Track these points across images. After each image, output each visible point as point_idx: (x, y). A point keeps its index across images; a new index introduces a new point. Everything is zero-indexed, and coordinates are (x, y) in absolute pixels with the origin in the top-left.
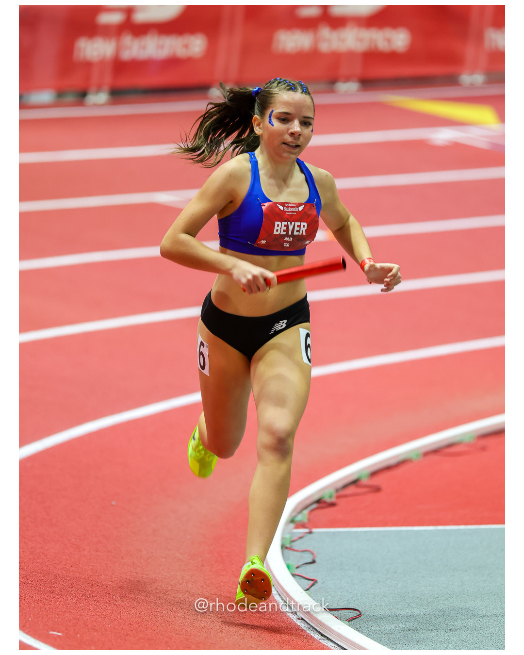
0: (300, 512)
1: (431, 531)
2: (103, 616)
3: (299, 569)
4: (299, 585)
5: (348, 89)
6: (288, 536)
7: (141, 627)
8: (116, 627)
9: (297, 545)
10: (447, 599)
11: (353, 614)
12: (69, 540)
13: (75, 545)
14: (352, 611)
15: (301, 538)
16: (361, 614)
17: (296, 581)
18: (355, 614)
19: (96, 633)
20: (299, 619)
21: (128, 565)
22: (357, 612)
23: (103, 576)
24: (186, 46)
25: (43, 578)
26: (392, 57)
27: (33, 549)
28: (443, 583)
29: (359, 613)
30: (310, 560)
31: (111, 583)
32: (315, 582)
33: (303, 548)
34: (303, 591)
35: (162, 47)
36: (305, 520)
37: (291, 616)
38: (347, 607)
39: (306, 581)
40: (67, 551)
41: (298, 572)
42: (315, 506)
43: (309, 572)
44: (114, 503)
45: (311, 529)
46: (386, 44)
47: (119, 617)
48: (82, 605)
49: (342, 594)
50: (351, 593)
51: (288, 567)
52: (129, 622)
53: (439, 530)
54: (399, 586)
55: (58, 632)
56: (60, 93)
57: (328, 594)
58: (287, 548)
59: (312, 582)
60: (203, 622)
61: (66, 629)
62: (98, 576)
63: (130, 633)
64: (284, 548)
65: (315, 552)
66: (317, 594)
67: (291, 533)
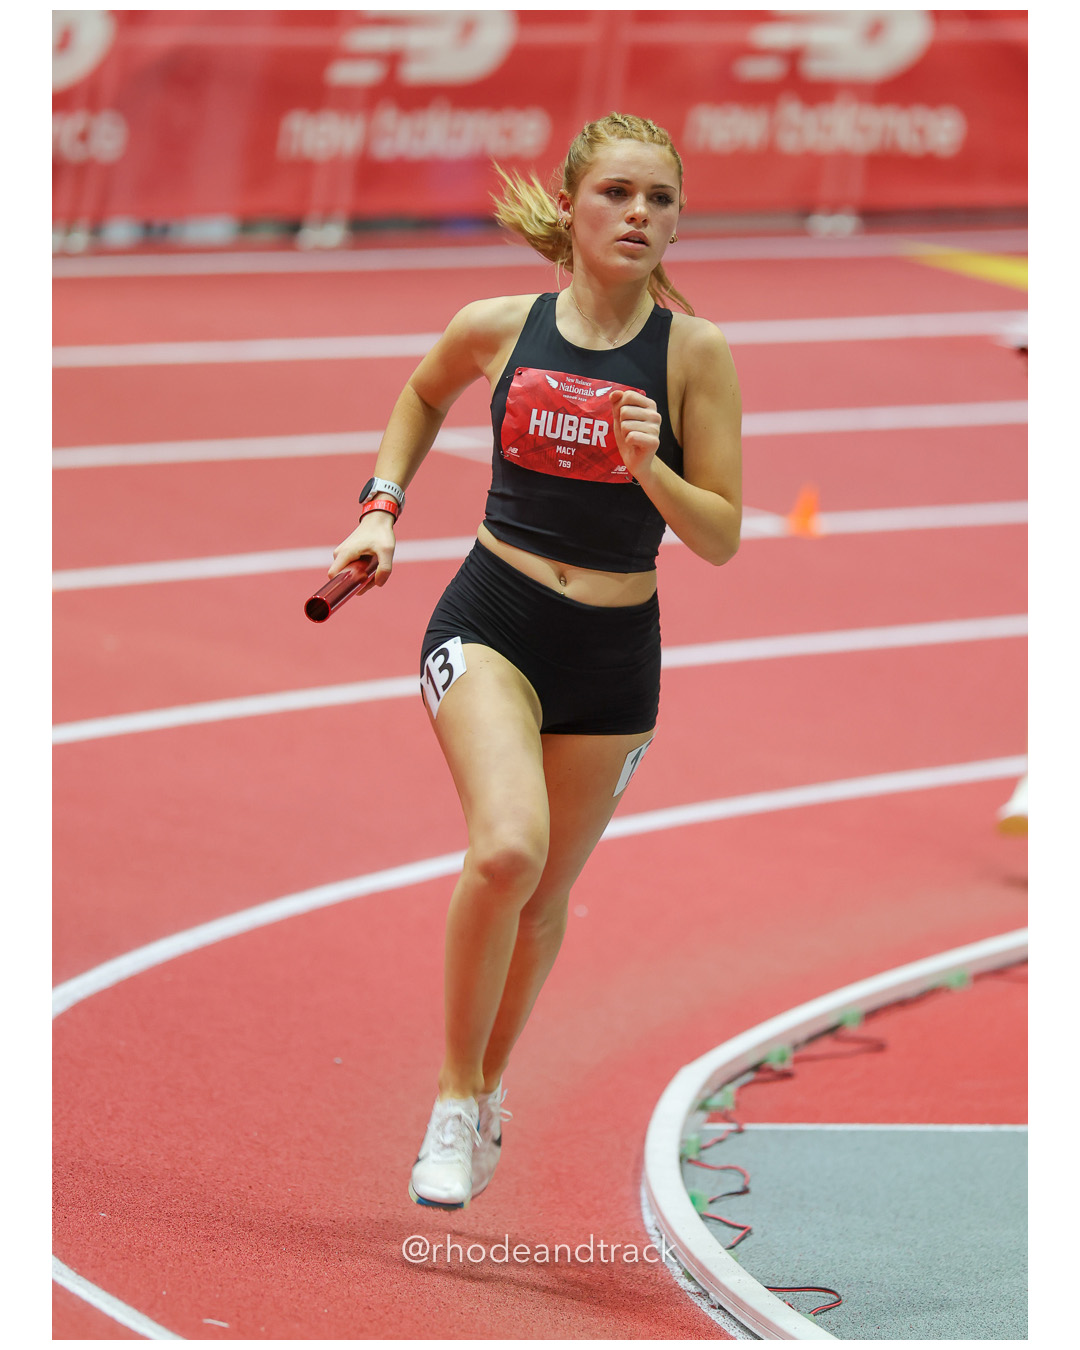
0: (720, 1089)
1: (986, 1133)
2: (312, 1291)
3: (714, 1205)
4: (716, 1237)
5: (836, 229)
6: (693, 1137)
7: (391, 1315)
8: (340, 1314)
9: (711, 1157)
10: (1017, 1274)
11: (826, 1299)
12: (247, 1135)
13: (258, 1143)
14: (822, 1294)
15: (720, 1141)
16: (840, 1300)
17: (709, 1228)
18: (828, 1299)
19: (297, 1326)
20: (713, 1307)
21: (366, 1189)
22: (832, 1296)
23: (314, 1209)
24: (508, 134)
25: (191, 1210)
26: (927, 165)
27: (173, 1150)
28: (1010, 1242)
29: (836, 1298)
30: (738, 1187)
31: (330, 1223)
32: (746, 1231)
33: (724, 1163)
34: (722, 1249)
35: (458, 134)
36: (730, 1106)
37: (697, 1301)
38: (811, 1285)
39: (730, 1230)
40: (241, 1156)
41: (712, 1210)
42: (749, 1077)
43: (734, 1210)
44: (338, 1060)
45: (740, 1124)
46: (915, 139)
47: (346, 1294)
48: (271, 1265)
49: (802, 1258)
50: (820, 1256)
51: (694, 1200)
52: (365, 1305)
53: (1003, 1133)
54: (919, 1246)
55: (221, 1320)
56: (247, 224)
57: (773, 1257)
58: (690, 1161)
59: (740, 1233)
60: (517, 1309)
61: (238, 1316)
62: (305, 1208)
63: (367, 1325)
64: (684, 1162)
65: (749, 1172)
66: (751, 1257)
67: (700, 1131)
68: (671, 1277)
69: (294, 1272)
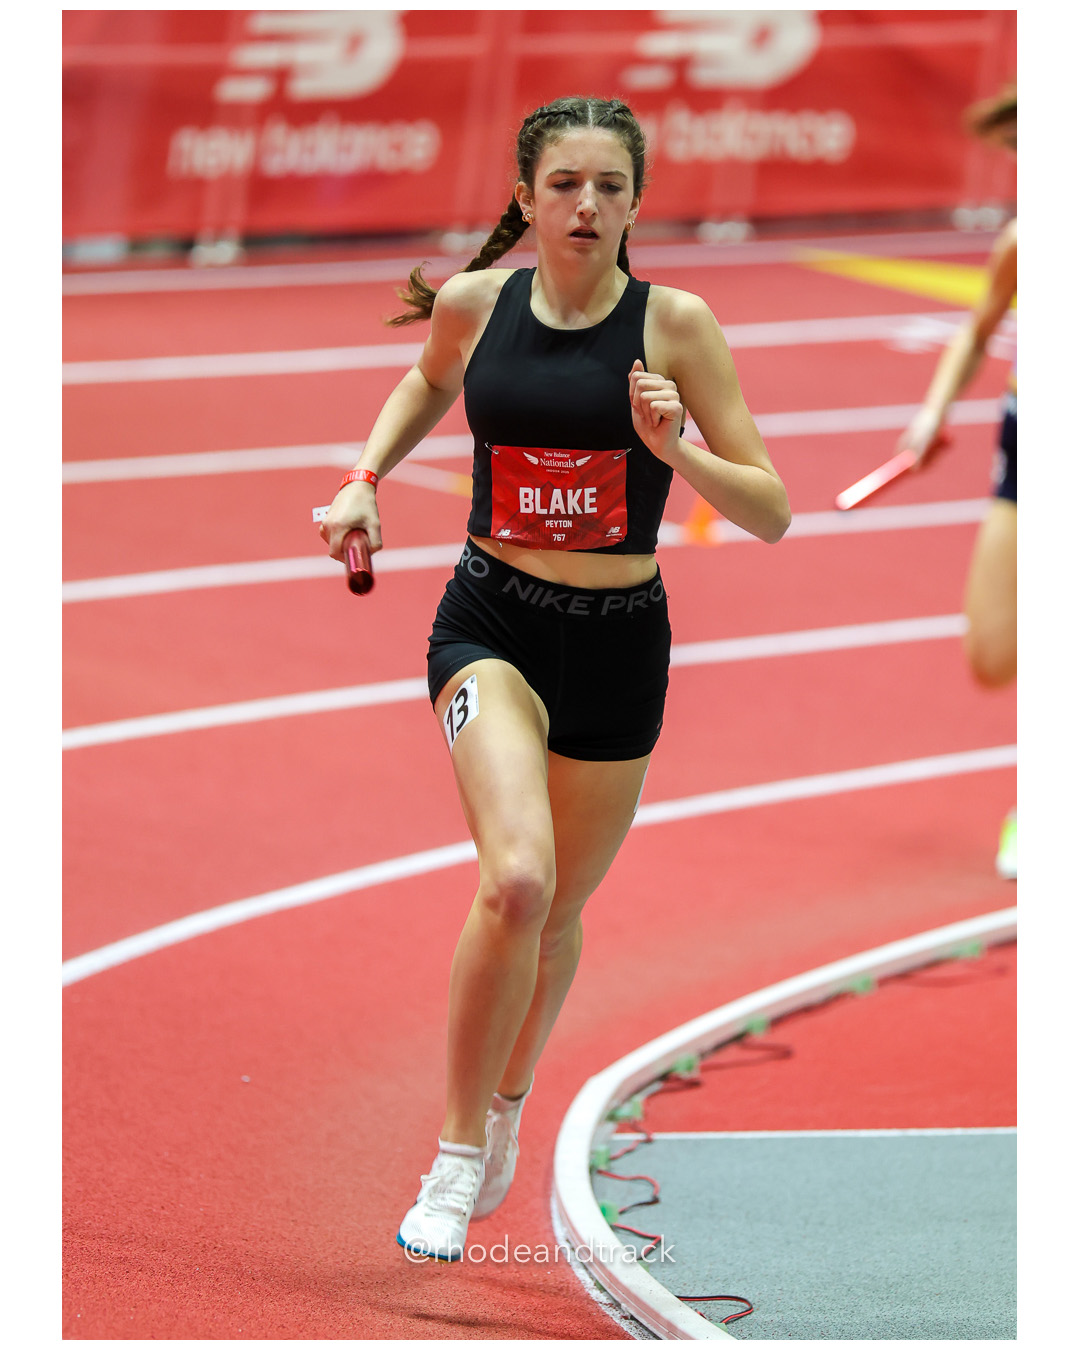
0: (628, 1099)
2: (224, 1309)
3: (625, 1216)
5: (727, 237)
9: (621, 1167)
10: (927, 1278)
12: (158, 1155)
13: (169, 1163)
14: (735, 1302)
15: (629, 1151)
16: (753, 1308)
17: (620, 1239)
18: (739, 1307)
20: (624, 1317)
21: (277, 1207)
22: (744, 1303)
23: (227, 1228)
24: (397, 147)
26: (816, 172)
28: (919, 1246)
29: (749, 1306)
30: (647, 1198)
31: (242, 1242)
32: (657, 1241)
33: (634, 1174)
35: (348, 149)
36: (638, 1116)
37: (608, 1311)
38: (723, 1293)
39: (641, 1240)
40: (153, 1177)
41: (623, 1221)
43: (645, 1221)
44: (246, 1079)
45: (649, 1134)
46: (804, 144)
47: (258, 1312)
48: (184, 1286)
49: (713, 1267)
50: (731, 1264)
51: (604, 1211)
52: (279, 1323)
54: (829, 1252)
56: (137, 243)
57: (685, 1266)
58: (600, 1172)
59: (651, 1243)
62: (217, 1227)
64: (594, 1173)
65: (658, 1182)
66: (663, 1267)
67: (610, 1142)
68: (583, 1289)
69: (208, 1292)
